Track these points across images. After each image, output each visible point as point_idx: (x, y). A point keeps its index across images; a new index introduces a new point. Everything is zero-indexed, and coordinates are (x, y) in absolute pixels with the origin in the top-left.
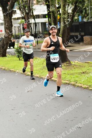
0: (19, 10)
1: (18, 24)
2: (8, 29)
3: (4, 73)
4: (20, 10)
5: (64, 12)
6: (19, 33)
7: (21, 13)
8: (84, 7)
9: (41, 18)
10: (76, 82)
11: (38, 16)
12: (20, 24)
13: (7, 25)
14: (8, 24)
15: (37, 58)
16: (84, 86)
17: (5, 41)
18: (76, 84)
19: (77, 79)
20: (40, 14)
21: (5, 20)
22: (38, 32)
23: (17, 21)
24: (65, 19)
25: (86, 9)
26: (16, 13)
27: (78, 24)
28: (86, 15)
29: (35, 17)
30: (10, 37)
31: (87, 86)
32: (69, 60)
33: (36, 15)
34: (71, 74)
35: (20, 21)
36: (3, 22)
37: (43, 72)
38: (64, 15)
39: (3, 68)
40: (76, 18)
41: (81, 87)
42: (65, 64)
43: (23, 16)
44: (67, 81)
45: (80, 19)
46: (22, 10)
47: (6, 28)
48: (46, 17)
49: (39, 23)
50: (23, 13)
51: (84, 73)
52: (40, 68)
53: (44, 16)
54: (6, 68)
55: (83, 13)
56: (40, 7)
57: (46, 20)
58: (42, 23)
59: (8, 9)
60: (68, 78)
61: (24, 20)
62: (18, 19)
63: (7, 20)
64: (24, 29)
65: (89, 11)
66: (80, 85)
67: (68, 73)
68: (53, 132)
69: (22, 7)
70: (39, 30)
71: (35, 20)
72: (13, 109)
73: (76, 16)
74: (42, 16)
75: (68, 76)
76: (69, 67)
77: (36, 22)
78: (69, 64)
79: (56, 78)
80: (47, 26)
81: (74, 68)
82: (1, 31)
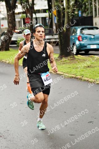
0: (20, 5)
1: (19, 18)
2: (11, 24)
3: (9, 67)
5: (68, 6)
8: (84, 2)
9: (42, 13)
10: (83, 76)
11: (38, 11)
12: (21, 19)
13: (10, 20)
14: (11, 18)
16: (91, 80)
18: (82, 78)
19: (83, 73)
20: (41, 9)
24: (69, 14)
25: (86, 4)
28: (86, 10)
29: (36, 11)
31: (93, 80)
33: (37, 10)
34: (76, 68)
35: (21, 15)
38: (68, 9)
40: (76, 13)
41: (88, 81)
42: (69, 58)
43: (24, 11)
44: (73, 75)
45: (80, 14)
47: (9, 23)
48: (46, 12)
49: (39, 18)
50: (24, 8)
51: (89, 67)
53: (45, 11)
54: (10, 62)
55: (83, 8)
56: (41, 2)
57: (46, 15)
58: (42, 18)
59: (11, 4)
60: (73, 72)
61: (25, 15)
62: (19, 13)
64: (24, 23)
65: (89, 6)
66: (86, 79)
67: (73, 67)
69: (23, 2)
71: (36, 15)
72: (22, 102)
73: (76, 11)
74: (42, 11)
75: (74, 70)
76: (73, 61)
77: (37, 17)
78: (73, 58)
79: (62, 72)
80: (47, 21)
81: (78, 62)
82: (2, 25)
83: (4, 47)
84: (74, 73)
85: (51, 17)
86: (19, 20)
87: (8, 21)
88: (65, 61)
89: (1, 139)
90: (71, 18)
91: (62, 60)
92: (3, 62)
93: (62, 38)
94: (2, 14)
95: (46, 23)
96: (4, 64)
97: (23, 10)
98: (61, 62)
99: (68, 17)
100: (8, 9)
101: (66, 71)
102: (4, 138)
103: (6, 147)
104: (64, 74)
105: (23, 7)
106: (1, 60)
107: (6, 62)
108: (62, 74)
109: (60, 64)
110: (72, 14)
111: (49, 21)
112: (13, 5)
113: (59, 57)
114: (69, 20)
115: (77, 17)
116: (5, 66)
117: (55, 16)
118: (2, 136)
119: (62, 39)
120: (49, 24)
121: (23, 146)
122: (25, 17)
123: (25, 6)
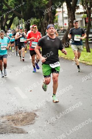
0: (82, 5)
1: (81, 18)
2: (71, 23)
3: (67, 62)
4: (83, 5)
6: (82, 26)
7: (84, 8)
12: (82, 18)
14: (71, 18)
21: (68, 14)
23: (80, 15)
26: (79, 8)
35: (82, 15)
36: (67, 16)
39: (65, 57)
43: (85, 11)
46: (84, 5)
54: (69, 58)
59: (72, 5)
61: (86, 15)
62: (81, 13)
63: (70, 14)
64: (86, 23)
69: (84, 3)
82: (66, 24)
86: (81, 19)
87: (68, 20)
92: (62, 57)
94: (65, 14)
96: (62, 59)
102: (53, 125)
103: (53, 133)
106: (61, 56)
107: (64, 58)
112: (74, 6)
116: (63, 61)
118: (51, 123)
122: (86, 17)
123: (86, 7)
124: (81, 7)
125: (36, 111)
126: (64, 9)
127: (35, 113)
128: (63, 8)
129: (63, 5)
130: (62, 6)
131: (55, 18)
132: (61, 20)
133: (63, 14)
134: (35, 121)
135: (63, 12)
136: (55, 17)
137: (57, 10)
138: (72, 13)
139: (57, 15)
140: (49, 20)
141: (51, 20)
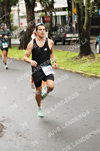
0: (39, 3)
1: (39, 17)
3: (28, 65)
4: (41, 3)
5: (88, 4)
9: (61, 11)
11: (58, 10)
12: (40, 17)
13: (30, 18)
14: (30, 16)
15: (59, 51)
17: (27, 33)
20: (60, 7)
21: (27, 13)
22: (58, 25)
24: (89, 12)
26: (37, 6)
27: (98, 17)
30: (32, 29)
32: (93, 53)
33: (56, 9)
34: (96, 67)
35: (40, 14)
37: (67, 64)
38: (88, 7)
40: (96, 11)
42: (89, 57)
43: (44, 9)
44: (94, 74)
46: (42, 3)
47: (28, 21)
48: (66, 10)
49: (58, 16)
52: (64, 60)
53: (64, 9)
57: (66, 13)
58: (62, 16)
59: (31, 2)
61: (44, 13)
62: (38, 12)
63: (29, 12)
64: (44, 22)
67: (93, 66)
68: (86, 126)
70: (59, 23)
71: (55, 13)
73: (96, 9)
74: (62, 9)
75: (94, 69)
77: (56, 15)
78: (93, 56)
79: (82, 71)
80: (67, 19)
81: (98, 61)
82: (22, 24)
83: (24, 45)
84: (94, 72)
85: (70, 15)
86: (39, 18)
87: (27, 19)
88: (85, 60)
89: (21, 138)
90: (91, 16)
91: (82, 59)
92: (22, 60)
93: (82, 36)
94: (21, 12)
95: (66, 22)
97: (42, 8)
98: (81, 60)
99: (88, 15)
100: (28, 7)
101: (86, 70)
102: (24, 138)
103: (26, 146)
104: (84, 72)
105: (43, 6)
106: (21, 59)
108: (82, 73)
109: (80, 63)
110: (93, 12)
111: (68, 19)
112: (33, 3)
113: (79, 56)
114: (89, 18)
115: (96, 15)
116: (24, 65)
117: (75, 14)
118: (22, 135)
119: (82, 38)
120: (69, 22)
121: (44, 146)
122: (44, 16)
123: (44, 4)
124: (39, 4)
125: (3, 121)
126: (19, 8)
127: (1, 124)
128: (18, 6)
129: (19, 3)
130: (17, 5)
131: (10, 18)
132: (17, 19)
133: (18, 13)
134: (3, 134)
135: (19, 10)
136: (10, 16)
137: (12, 8)
138: (31, 11)
139: (12, 14)
140: (6, 19)
141: (7, 19)
